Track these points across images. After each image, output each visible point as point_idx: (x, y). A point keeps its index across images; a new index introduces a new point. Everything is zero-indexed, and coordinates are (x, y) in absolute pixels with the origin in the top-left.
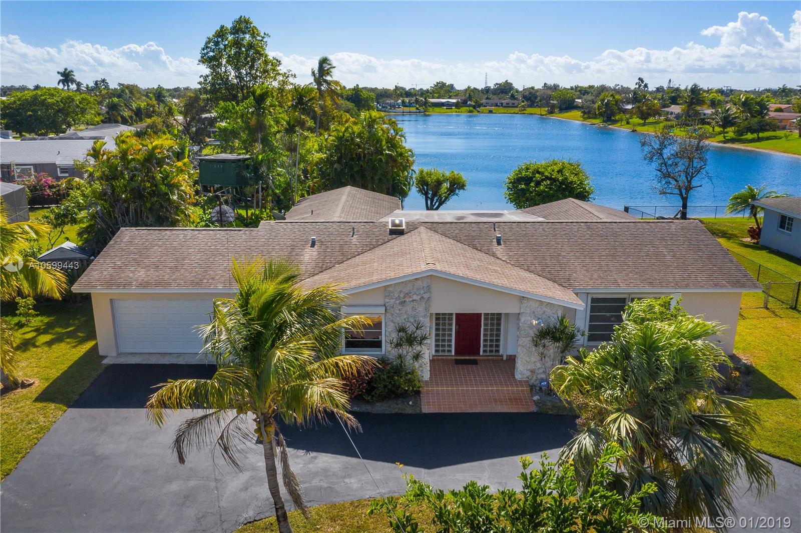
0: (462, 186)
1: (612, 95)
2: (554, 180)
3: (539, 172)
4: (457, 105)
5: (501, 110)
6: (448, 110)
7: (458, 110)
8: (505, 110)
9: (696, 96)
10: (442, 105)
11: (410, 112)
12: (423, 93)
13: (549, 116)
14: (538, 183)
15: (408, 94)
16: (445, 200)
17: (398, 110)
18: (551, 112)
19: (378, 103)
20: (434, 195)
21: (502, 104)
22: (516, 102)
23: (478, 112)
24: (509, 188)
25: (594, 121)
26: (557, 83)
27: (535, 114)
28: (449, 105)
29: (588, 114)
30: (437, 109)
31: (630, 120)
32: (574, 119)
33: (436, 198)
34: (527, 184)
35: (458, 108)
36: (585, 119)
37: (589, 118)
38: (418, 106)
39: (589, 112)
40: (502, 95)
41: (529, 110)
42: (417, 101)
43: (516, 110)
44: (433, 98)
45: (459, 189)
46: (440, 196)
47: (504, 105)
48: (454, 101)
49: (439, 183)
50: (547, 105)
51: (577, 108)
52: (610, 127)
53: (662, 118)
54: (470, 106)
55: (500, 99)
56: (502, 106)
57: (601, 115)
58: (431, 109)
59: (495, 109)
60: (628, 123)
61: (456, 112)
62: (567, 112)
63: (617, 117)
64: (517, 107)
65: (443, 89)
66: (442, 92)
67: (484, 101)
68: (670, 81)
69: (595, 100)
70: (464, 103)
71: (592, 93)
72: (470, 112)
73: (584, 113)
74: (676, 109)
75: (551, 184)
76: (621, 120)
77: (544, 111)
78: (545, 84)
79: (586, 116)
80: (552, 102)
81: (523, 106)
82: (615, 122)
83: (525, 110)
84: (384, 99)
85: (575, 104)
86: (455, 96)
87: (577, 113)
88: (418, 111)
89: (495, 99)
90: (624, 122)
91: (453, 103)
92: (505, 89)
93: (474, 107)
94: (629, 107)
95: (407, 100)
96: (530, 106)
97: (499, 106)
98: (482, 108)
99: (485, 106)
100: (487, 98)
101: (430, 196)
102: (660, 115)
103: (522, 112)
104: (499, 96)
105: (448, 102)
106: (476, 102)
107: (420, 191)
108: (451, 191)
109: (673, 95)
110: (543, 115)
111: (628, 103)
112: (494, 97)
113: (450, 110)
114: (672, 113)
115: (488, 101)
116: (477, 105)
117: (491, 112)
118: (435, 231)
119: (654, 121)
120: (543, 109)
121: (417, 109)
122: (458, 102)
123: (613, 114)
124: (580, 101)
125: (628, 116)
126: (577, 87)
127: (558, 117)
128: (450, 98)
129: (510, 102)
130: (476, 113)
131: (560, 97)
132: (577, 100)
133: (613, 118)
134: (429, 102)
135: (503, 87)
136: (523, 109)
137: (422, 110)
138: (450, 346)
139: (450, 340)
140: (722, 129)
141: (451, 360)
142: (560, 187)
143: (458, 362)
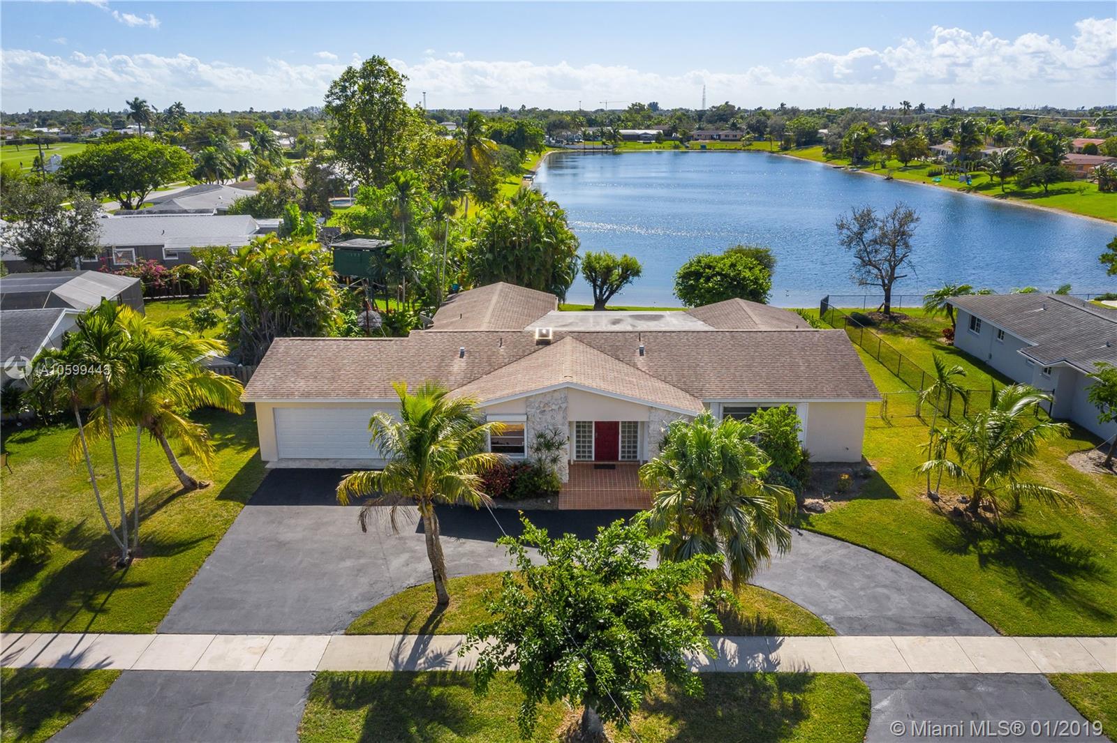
0: (637, 273)
1: (863, 128)
2: (725, 276)
3: (710, 267)
4: (658, 138)
5: (718, 144)
6: (646, 146)
7: (658, 145)
8: (723, 145)
10: (636, 138)
11: (594, 149)
12: (612, 120)
13: (782, 154)
14: (708, 279)
15: (592, 120)
16: (617, 288)
17: (577, 145)
18: (785, 148)
19: (550, 136)
20: (604, 282)
21: (719, 136)
22: (738, 133)
23: (687, 147)
24: (678, 283)
25: (840, 163)
27: (763, 151)
28: (647, 139)
29: (833, 153)
30: (630, 144)
31: (887, 163)
32: (815, 160)
33: (606, 287)
35: (660, 143)
36: (828, 160)
37: (834, 158)
38: (604, 140)
39: (834, 150)
40: (720, 124)
41: (757, 145)
42: (603, 134)
43: (739, 145)
44: (626, 128)
45: (633, 276)
46: (611, 284)
47: (722, 137)
48: (654, 132)
49: (609, 270)
50: (780, 137)
51: (820, 142)
52: (860, 171)
53: (930, 160)
54: (676, 139)
55: (717, 129)
56: (719, 139)
57: (849, 154)
58: (622, 143)
59: (709, 144)
60: (883, 166)
61: (657, 148)
62: (807, 148)
63: (872, 158)
64: (739, 140)
65: (640, 114)
66: (638, 119)
67: (694, 132)
69: (842, 134)
70: (668, 135)
71: (839, 124)
72: (676, 147)
73: (827, 151)
74: (949, 147)
75: (722, 280)
76: (875, 162)
77: (776, 145)
78: (782, 104)
79: (830, 154)
80: (787, 133)
81: (748, 140)
82: (868, 164)
83: (750, 144)
84: (560, 130)
85: (819, 136)
86: (656, 124)
87: (818, 150)
88: (604, 147)
89: (711, 130)
90: (878, 166)
91: (653, 135)
92: (724, 115)
93: (681, 141)
94: (889, 142)
95: (590, 130)
96: (758, 139)
97: (715, 139)
98: (692, 142)
99: (697, 140)
100: (699, 129)
101: (598, 283)
102: (928, 155)
103: (746, 148)
104: (716, 125)
105: (646, 134)
106: (684, 134)
108: (624, 278)
109: (948, 126)
110: (773, 152)
111: (885, 138)
112: (710, 126)
113: (648, 145)
114: (943, 153)
115: (700, 132)
116: (687, 138)
117: (703, 147)
118: (580, 341)
119: (918, 164)
120: (774, 143)
121: (604, 143)
122: (659, 133)
123: (865, 154)
124: (825, 131)
125: (885, 156)
126: (825, 110)
127: (791, 155)
128: (648, 127)
129: (731, 133)
130: (684, 150)
131: (797, 128)
132: (821, 131)
133: (865, 159)
134: (620, 134)
135: (721, 112)
136: (748, 143)
137: (611, 146)
138: (590, 452)
139: (590, 447)
140: (999, 179)
141: (591, 465)
142: (731, 283)
143: (597, 467)
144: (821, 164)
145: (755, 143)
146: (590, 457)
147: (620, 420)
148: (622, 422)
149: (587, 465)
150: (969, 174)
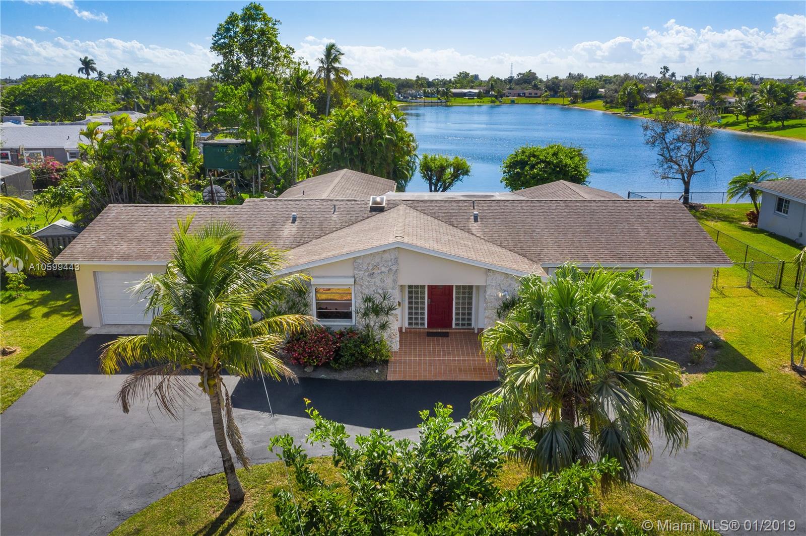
0: (466, 172)
1: (635, 84)
2: (548, 163)
3: (534, 156)
4: (479, 95)
5: (524, 100)
6: (470, 100)
7: (479, 100)
8: (528, 100)
9: (719, 84)
10: (464, 95)
11: (431, 103)
12: (445, 83)
13: (572, 106)
14: (533, 167)
15: (430, 84)
16: (449, 185)
17: (419, 100)
18: (574, 102)
19: (399, 93)
20: (438, 180)
21: (524, 93)
22: (539, 92)
23: (500, 102)
24: (505, 172)
25: (616, 111)
26: (581, 72)
27: (557, 104)
28: (471, 96)
29: (610, 103)
30: (458, 99)
31: (653, 110)
32: (597, 109)
33: (439, 184)
34: (522, 168)
36: (607, 109)
37: (612, 107)
38: (439, 96)
39: (611, 102)
40: (525, 86)
42: (438, 92)
43: (539, 100)
44: (455, 88)
45: (463, 175)
46: (444, 182)
47: (527, 95)
48: (476, 91)
49: (442, 169)
50: (570, 94)
51: (600, 97)
52: (633, 116)
53: (686, 107)
54: (492, 96)
55: (523, 89)
56: (524, 96)
57: (624, 104)
58: (453, 99)
59: (517, 99)
60: (651, 112)
61: (478, 102)
62: (590, 102)
63: (640, 106)
64: (540, 97)
65: (465, 79)
66: (465, 82)
67: (506, 91)
68: (698, 70)
69: (618, 90)
70: (487, 94)
71: (616, 83)
72: (493, 102)
73: (607, 102)
74: (701, 98)
75: (546, 167)
76: (644, 109)
77: (567, 101)
78: (570, 74)
79: (608, 105)
80: (575, 92)
81: (546, 96)
82: (638, 111)
83: (548, 100)
84: (405, 89)
85: (599, 93)
86: (478, 86)
87: (600, 103)
88: (439, 101)
89: (518, 90)
90: (647, 112)
91: (475, 93)
92: (528, 79)
93: (496, 97)
94: (653, 96)
95: (429, 90)
96: (553, 96)
97: (521, 96)
98: (504, 98)
99: (508, 96)
100: (510, 88)
101: (434, 181)
102: (684, 105)
103: (545, 102)
104: (522, 86)
105: (470, 92)
106: (499, 92)
107: (424, 177)
108: (455, 177)
109: (698, 83)
110: (565, 105)
111: (652, 92)
112: (517, 87)
113: (472, 100)
114: (696, 102)
115: (510, 91)
116: (500, 95)
117: (513, 102)
118: (414, 208)
119: (678, 110)
120: (566, 99)
121: (438, 99)
122: (480, 92)
123: (636, 103)
124: (603, 90)
125: (651, 105)
127: (579, 106)
128: (472, 88)
129: (533, 92)
130: (498, 103)
131: (583, 87)
132: (600, 90)
133: (636, 108)
134: (451, 92)
135: (526, 77)
136: (546, 99)
137: (444, 100)
138: (423, 319)
139: (423, 314)
140: (745, 118)
141: (423, 332)
142: (554, 170)
143: (429, 334)
144: (601, 112)
145: (551, 99)
146: (423, 324)
147: (454, 283)
148: (456, 286)
149: (420, 333)
150: (720, 116)
